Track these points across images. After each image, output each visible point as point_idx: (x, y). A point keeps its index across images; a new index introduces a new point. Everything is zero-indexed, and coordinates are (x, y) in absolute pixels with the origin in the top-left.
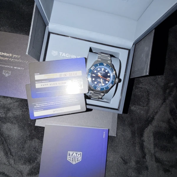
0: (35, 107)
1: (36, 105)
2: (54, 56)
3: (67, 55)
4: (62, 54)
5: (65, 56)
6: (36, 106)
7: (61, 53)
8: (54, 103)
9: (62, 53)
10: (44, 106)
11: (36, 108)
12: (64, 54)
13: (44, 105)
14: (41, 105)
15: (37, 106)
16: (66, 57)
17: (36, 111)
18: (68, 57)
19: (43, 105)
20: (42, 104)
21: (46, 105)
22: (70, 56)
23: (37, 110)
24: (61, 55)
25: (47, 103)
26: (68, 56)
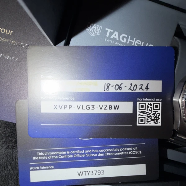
0: (34, 158)
1: (38, 154)
2: (92, 35)
3: (123, 38)
4: (111, 34)
5: (118, 39)
6: (36, 157)
7: (109, 31)
8: (83, 154)
9: (112, 31)
10: (56, 157)
11: (35, 161)
12: (116, 33)
13: (58, 155)
14: (50, 155)
15: (39, 156)
16: (119, 41)
17: (35, 168)
18: (125, 41)
19: (55, 155)
20: (52, 153)
21: (63, 157)
22: (129, 40)
23: (39, 165)
24: (108, 35)
25: (64, 153)
26: (125, 39)
